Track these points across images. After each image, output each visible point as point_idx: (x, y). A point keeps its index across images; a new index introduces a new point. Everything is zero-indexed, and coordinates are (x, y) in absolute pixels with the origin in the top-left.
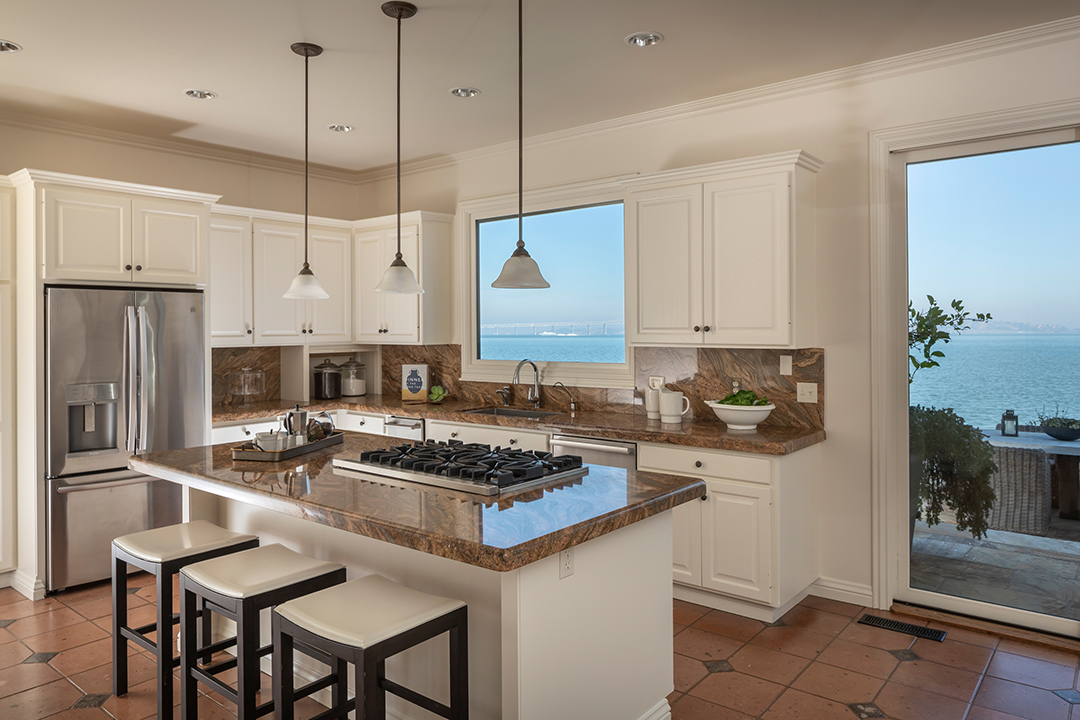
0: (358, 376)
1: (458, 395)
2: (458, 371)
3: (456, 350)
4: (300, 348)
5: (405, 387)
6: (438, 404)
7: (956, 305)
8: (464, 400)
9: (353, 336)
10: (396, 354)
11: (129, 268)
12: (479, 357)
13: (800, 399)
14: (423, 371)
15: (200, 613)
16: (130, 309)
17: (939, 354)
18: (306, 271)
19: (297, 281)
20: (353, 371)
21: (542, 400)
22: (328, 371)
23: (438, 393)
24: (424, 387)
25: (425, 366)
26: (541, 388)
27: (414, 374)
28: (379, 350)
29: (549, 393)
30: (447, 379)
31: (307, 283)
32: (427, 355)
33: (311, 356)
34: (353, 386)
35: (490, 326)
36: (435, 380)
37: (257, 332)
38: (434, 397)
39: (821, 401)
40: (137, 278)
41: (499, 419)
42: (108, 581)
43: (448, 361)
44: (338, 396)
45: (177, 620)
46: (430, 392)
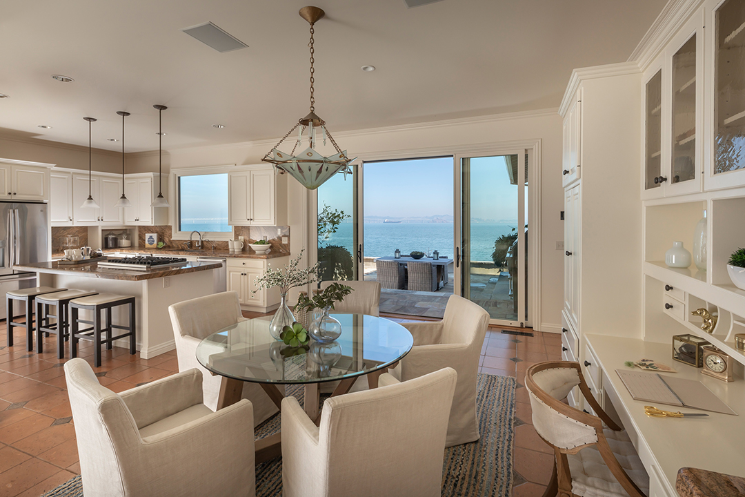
0: (127, 239)
1: (171, 245)
2: (171, 236)
3: (170, 228)
4: (97, 227)
5: (147, 242)
6: (161, 249)
7: (342, 212)
8: (173, 247)
9: (124, 222)
10: (144, 229)
11: (10, 194)
12: (180, 230)
13: (283, 243)
14: (155, 236)
15: (44, 319)
16: (11, 211)
17: (337, 228)
18: (90, 198)
19: (86, 201)
20: (124, 237)
21: (203, 246)
22: (111, 237)
23: (161, 245)
24: (155, 242)
25: (156, 234)
26: (202, 242)
27: (151, 237)
28: (137, 228)
29: (205, 243)
30: (166, 240)
31: (90, 203)
32: (158, 230)
33: (102, 230)
34: (124, 242)
35: (186, 219)
36: (161, 239)
37: (75, 220)
38: (159, 246)
39: (289, 243)
40: (14, 198)
41: (180, 252)
42: (5, 320)
43: (167, 232)
44: (116, 246)
45: (35, 329)
46: (158, 245)
